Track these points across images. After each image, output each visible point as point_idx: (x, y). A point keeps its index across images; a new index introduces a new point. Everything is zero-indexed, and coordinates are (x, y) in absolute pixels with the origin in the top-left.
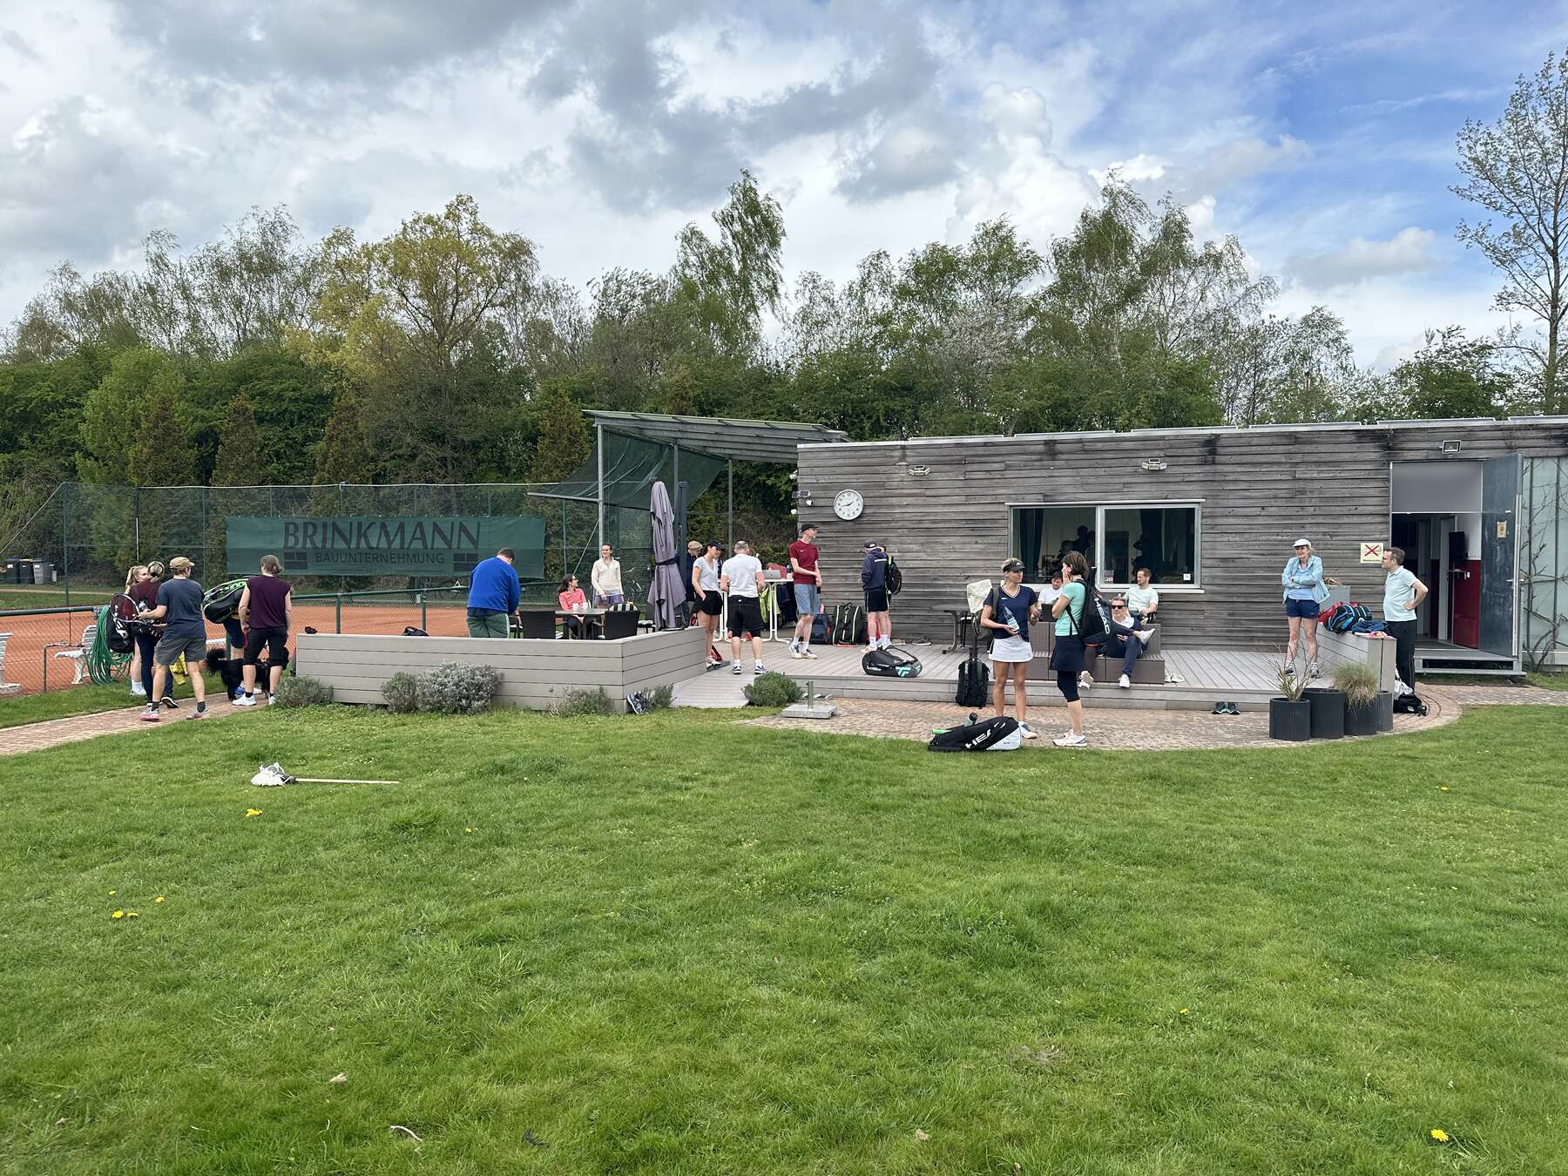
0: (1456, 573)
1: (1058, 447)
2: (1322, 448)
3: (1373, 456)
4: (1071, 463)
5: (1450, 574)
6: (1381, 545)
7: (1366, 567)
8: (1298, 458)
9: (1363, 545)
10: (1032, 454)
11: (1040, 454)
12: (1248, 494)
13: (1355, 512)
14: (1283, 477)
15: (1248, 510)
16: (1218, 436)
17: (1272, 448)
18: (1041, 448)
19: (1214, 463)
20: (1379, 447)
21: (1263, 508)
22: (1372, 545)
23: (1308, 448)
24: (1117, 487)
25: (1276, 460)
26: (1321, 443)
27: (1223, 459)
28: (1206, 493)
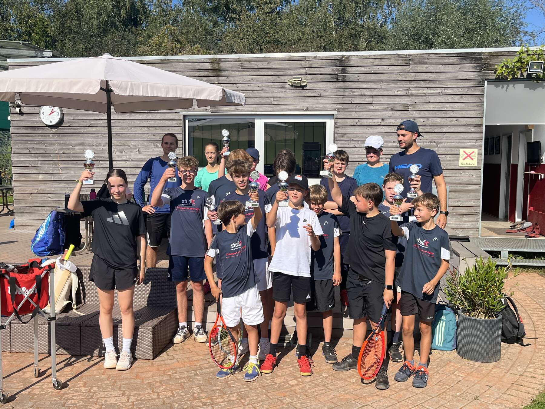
0: (531, 174)
1: (223, 65)
2: (431, 68)
3: (472, 75)
4: (231, 78)
5: (526, 176)
6: (476, 151)
7: (463, 169)
8: (411, 77)
9: (461, 151)
10: (200, 70)
11: (207, 70)
12: (371, 107)
13: (456, 123)
14: (400, 93)
15: (370, 121)
16: (348, 58)
17: (391, 68)
18: (208, 66)
19: (344, 81)
20: (476, 67)
21: (383, 119)
22: (469, 151)
23: (419, 68)
24: (268, 100)
25: (393, 79)
26: (431, 64)
27: (352, 77)
28: (339, 106)
